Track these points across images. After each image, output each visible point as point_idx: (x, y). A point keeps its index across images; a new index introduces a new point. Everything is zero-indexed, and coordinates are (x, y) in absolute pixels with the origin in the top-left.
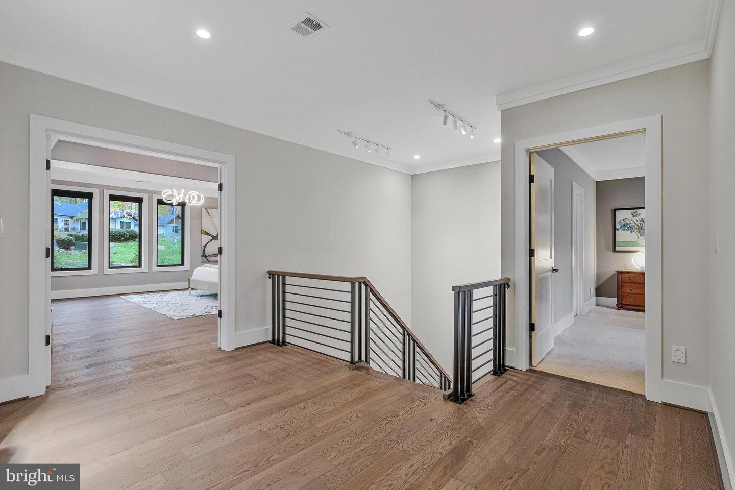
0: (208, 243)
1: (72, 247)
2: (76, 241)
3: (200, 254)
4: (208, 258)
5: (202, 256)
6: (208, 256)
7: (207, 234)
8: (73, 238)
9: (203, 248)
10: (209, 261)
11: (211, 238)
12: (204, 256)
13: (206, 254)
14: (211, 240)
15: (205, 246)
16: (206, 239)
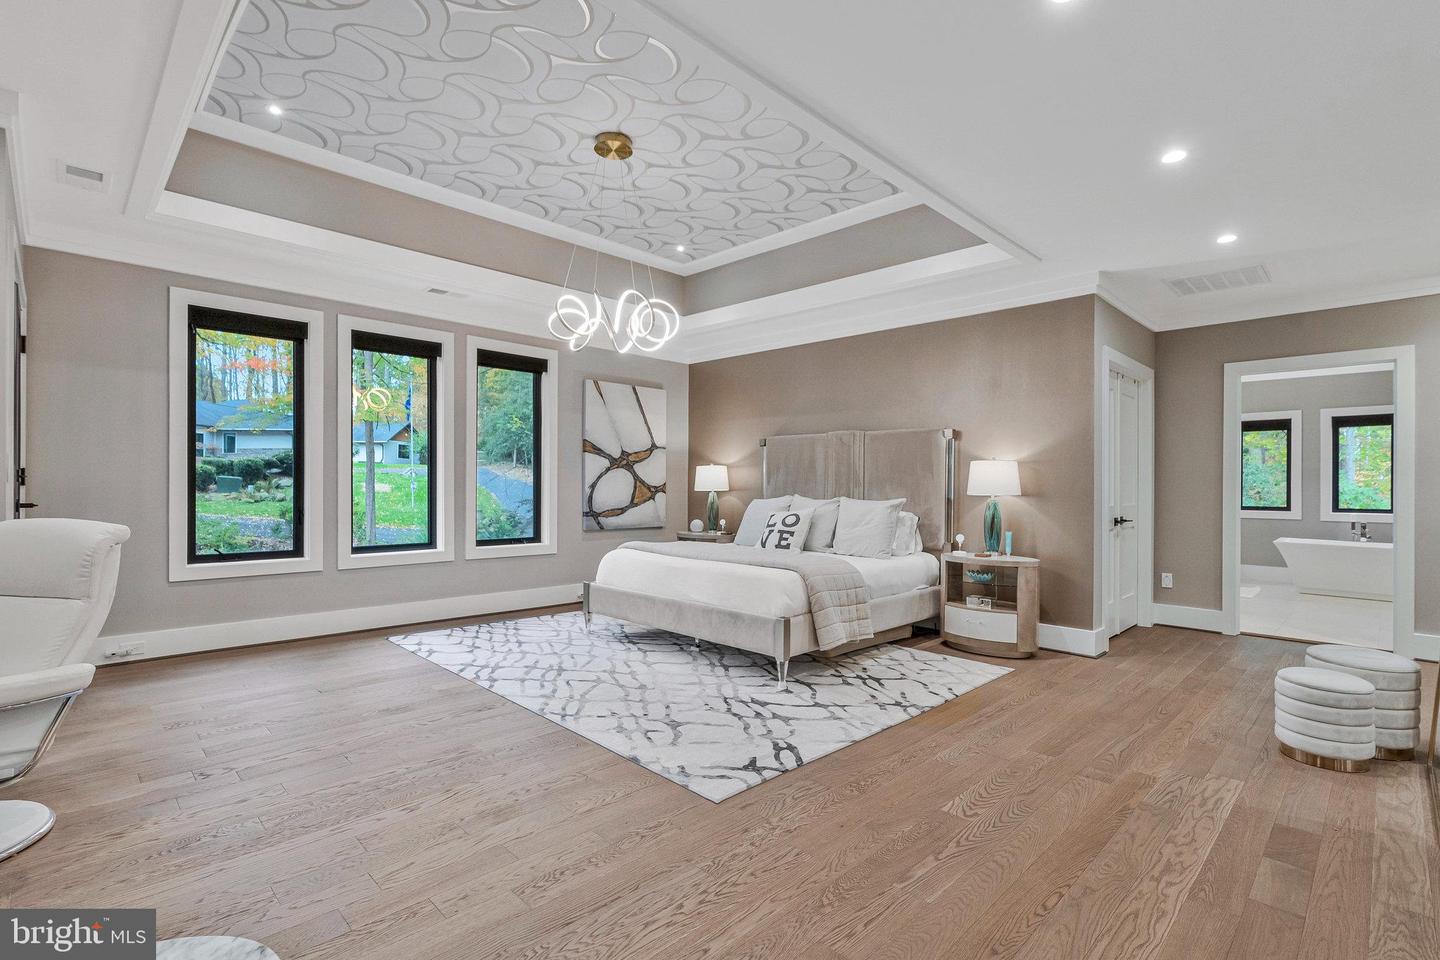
0: (599, 477)
1: (212, 486)
2: (218, 474)
3: (579, 507)
4: (602, 519)
5: (586, 514)
6: (599, 515)
7: (598, 451)
8: (213, 469)
9: (588, 491)
10: (602, 528)
11: (606, 463)
12: (591, 514)
13: (598, 506)
14: (608, 470)
15: (593, 486)
16: (595, 464)
